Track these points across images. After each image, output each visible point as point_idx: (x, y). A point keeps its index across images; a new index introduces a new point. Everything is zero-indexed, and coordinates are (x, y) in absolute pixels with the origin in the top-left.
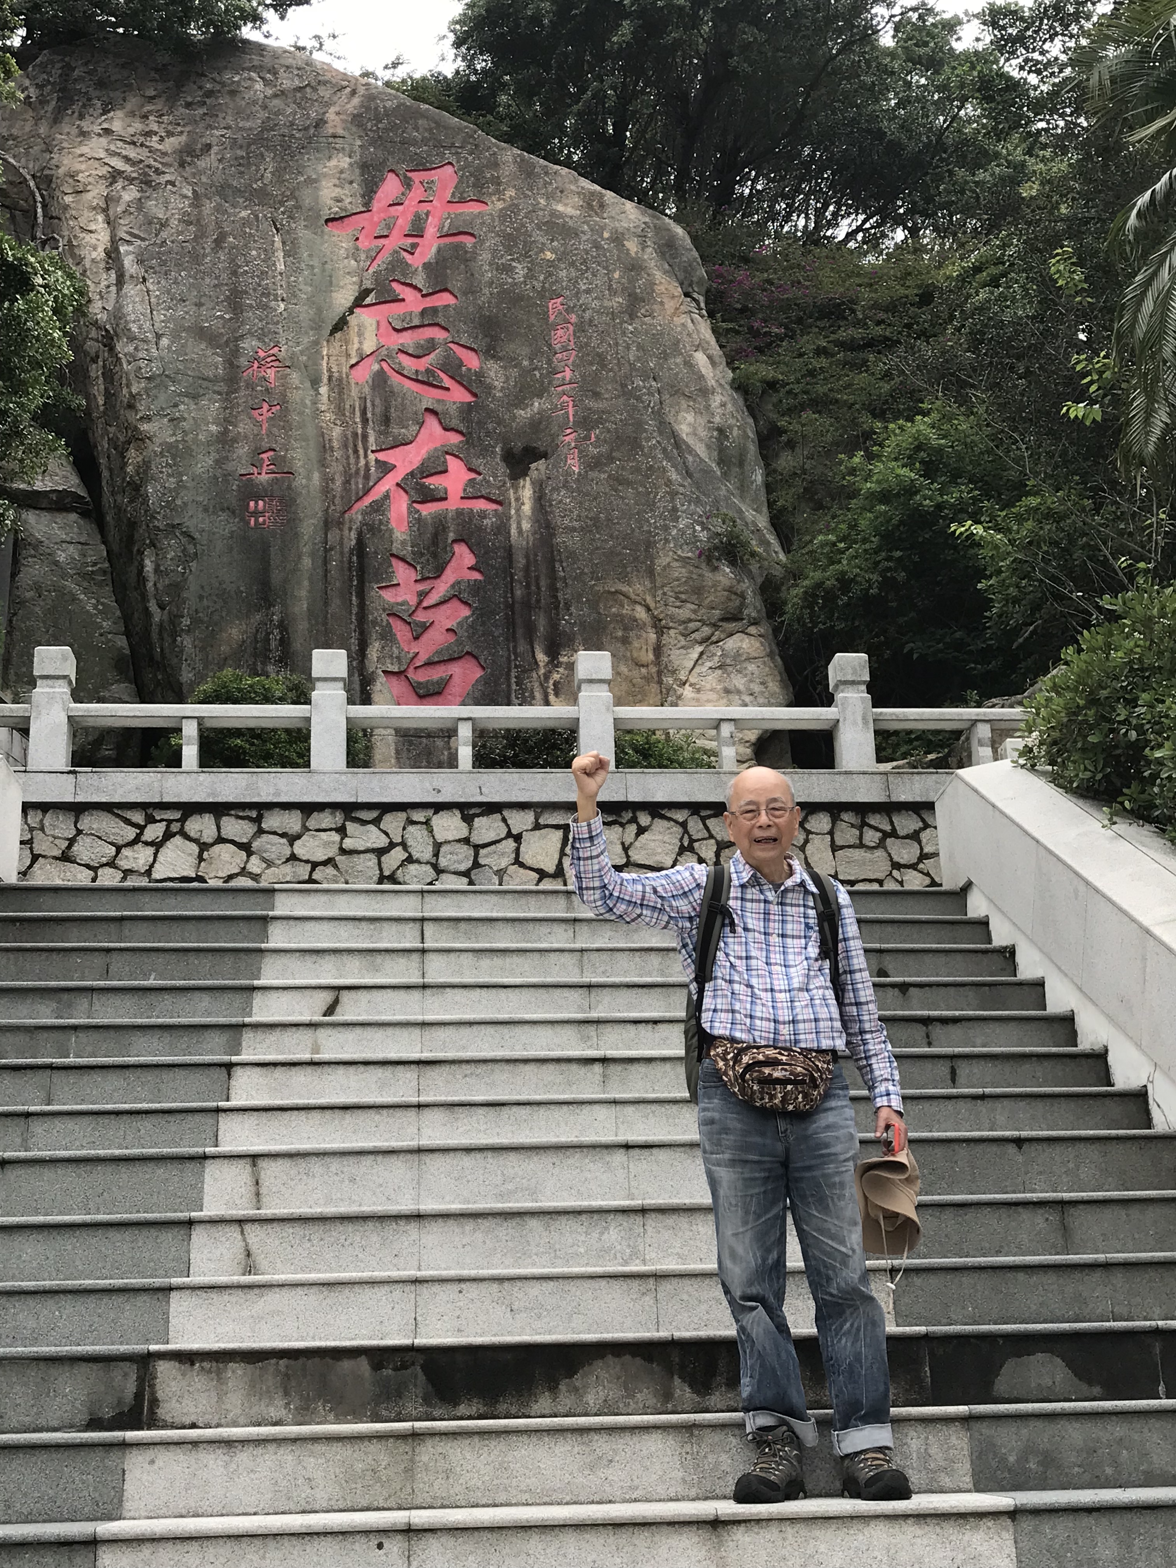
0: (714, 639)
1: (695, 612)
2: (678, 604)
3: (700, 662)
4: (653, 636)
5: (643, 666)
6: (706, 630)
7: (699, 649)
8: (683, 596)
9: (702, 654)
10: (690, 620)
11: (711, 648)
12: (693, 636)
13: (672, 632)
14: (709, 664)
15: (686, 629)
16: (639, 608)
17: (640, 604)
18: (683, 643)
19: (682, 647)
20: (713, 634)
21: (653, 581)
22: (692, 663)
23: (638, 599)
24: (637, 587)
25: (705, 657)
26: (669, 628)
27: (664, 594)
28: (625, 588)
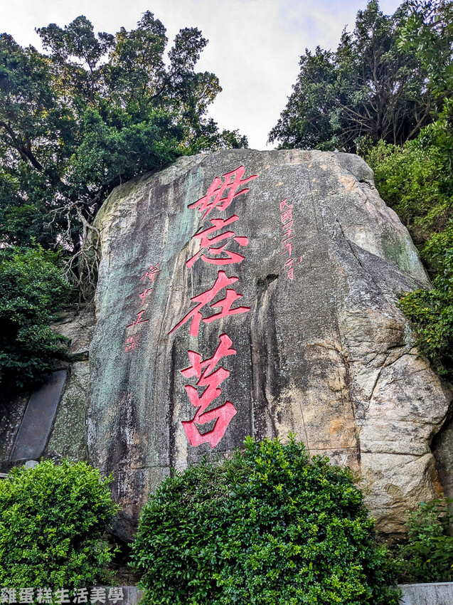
0: (387, 362)
1: (370, 347)
2: (358, 344)
3: (379, 381)
4: (342, 369)
5: (338, 391)
6: (380, 358)
7: (377, 372)
8: (359, 338)
9: (379, 374)
10: (368, 353)
11: (386, 369)
12: (371, 363)
13: (355, 364)
14: (385, 381)
15: (365, 359)
16: (331, 352)
17: (332, 349)
18: (364, 370)
19: (364, 373)
20: (385, 360)
21: (338, 333)
22: (374, 383)
23: (330, 346)
24: (329, 339)
25: (382, 376)
26: (353, 362)
27: (346, 339)
28: (320, 341)
